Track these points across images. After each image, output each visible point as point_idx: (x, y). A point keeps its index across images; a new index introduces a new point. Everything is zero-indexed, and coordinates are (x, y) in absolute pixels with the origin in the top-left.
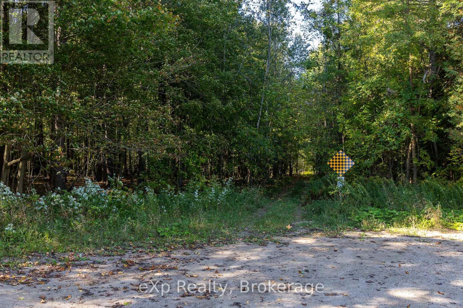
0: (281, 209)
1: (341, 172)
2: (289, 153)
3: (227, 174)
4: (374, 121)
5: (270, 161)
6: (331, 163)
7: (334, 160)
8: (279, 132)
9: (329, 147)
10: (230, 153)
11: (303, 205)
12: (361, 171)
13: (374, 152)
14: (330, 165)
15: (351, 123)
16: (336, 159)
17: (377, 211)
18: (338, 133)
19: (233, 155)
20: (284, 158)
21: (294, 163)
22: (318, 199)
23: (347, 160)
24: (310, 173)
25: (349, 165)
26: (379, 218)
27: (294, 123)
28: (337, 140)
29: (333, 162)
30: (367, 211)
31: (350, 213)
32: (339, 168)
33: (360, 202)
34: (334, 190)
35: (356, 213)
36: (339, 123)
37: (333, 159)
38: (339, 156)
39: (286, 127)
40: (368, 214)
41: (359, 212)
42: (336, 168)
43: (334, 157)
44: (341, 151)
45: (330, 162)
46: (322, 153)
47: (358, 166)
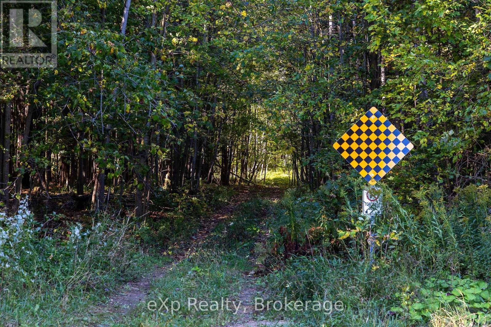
0: (193, 284)
1: (372, 174)
2: (222, 114)
3: (27, 175)
4: (474, 19)
5: (163, 137)
6: (345, 146)
7: (355, 137)
8: (188, 47)
9: (341, 95)
10: (36, 112)
11: (258, 273)
12: (433, 171)
13: (470, 112)
14: (341, 150)
15: (406, 24)
16: (359, 132)
17: (478, 291)
18: (367, 52)
19: (46, 119)
20: (204, 127)
21: (236, 146)
22: (304, 254)
23: (392, 137)
24: (284, 175)
25: (396, 151)
26: (481, 309)
27: (238, 22)
28: (363, 74)
29: (350, 141)
30: (447, 290)
31: (397, 295)
32: (368, 160)
33: (429, 262)
34: (354, 228)
35: (417, 296)
36: (372, 23)
37: (350, 133)
38: (369, 123)
39: (213, 31)
40: (451, 298)
41: (424, 292)
42: (359, 160)
43: (355, 128)
44: (374, 110)
45: (341, 142)
46: (319, 116)
47: (423, 156)
